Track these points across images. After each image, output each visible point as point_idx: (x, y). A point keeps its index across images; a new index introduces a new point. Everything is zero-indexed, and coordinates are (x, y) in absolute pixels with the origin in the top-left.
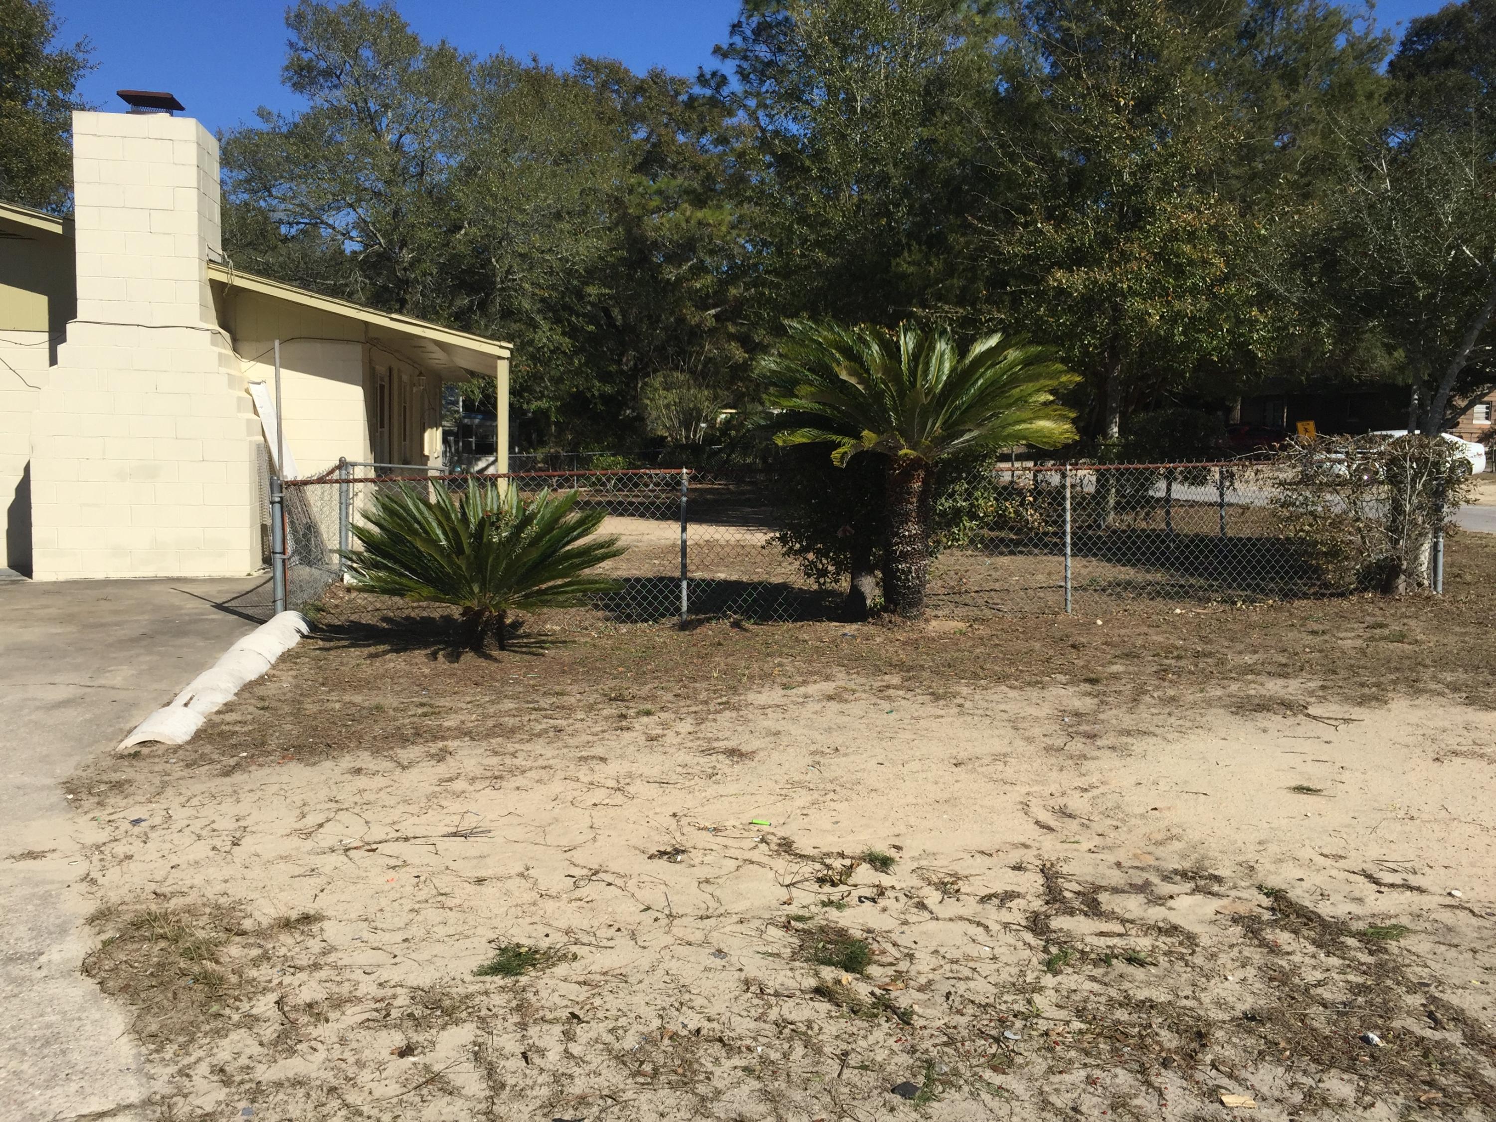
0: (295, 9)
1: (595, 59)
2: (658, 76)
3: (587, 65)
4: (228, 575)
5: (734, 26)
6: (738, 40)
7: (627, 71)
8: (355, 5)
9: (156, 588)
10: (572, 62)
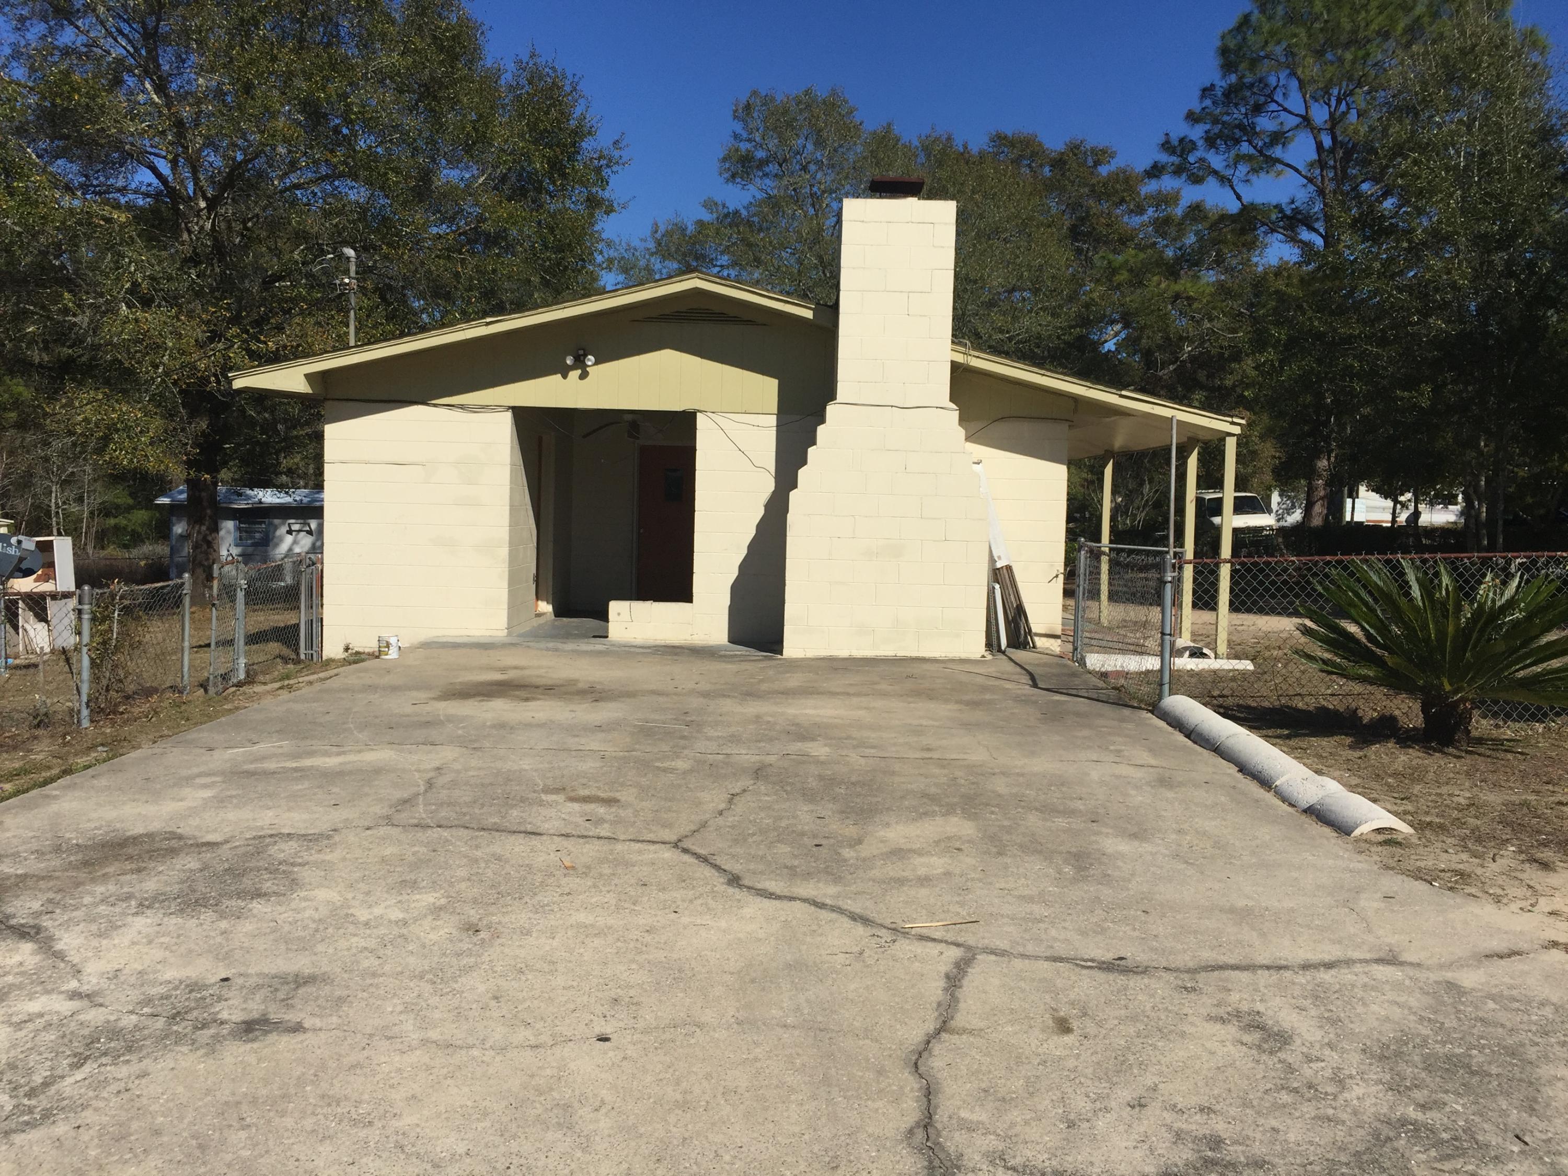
0: (743, 100)
1: (1010, 134)
2: (1077, 147)
3: (1000, 139)
4: (964, 656)
5: (1204, 90)
6: (1208, 102)
7: (1040, 144)
8: (807, 93)
9: (926, 666)
10: (986, 139)
